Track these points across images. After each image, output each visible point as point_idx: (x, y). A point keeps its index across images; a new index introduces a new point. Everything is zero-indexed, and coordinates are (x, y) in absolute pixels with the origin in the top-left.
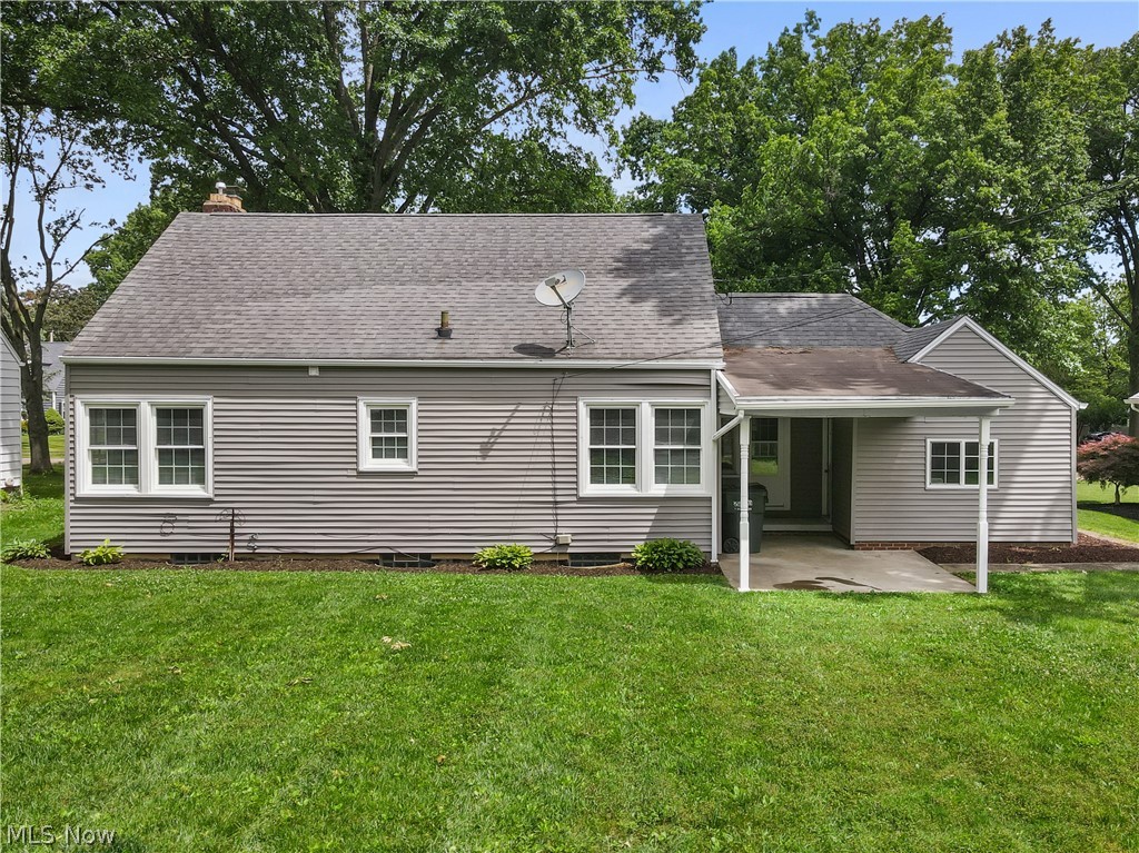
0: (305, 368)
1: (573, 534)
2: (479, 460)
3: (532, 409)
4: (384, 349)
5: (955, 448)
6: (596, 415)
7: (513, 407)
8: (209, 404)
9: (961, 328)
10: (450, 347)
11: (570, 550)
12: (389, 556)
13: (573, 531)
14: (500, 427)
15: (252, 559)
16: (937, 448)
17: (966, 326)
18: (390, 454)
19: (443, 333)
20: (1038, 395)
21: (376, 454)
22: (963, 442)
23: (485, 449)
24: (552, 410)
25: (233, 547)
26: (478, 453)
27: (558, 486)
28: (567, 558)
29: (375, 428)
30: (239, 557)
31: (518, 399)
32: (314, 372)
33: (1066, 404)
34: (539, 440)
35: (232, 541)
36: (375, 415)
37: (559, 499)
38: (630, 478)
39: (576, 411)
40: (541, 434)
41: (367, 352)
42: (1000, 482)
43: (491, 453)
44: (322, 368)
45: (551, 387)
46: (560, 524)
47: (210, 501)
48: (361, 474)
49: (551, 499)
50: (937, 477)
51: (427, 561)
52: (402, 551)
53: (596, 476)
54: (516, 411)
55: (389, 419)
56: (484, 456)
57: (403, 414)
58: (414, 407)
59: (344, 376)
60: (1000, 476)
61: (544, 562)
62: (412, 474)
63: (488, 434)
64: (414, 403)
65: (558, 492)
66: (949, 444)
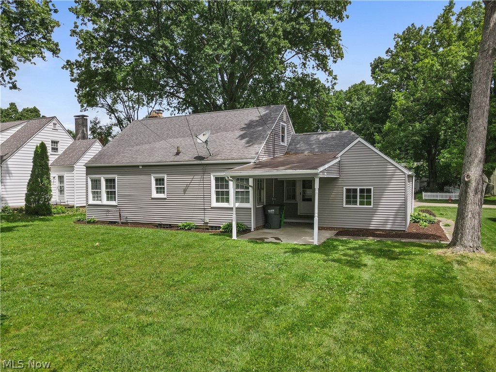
0: (138, 166)
1: (210, 219)
2: (183, 194)
3: (198, 177)
4: (159, 160)
5: (355, 191)
6: (217, 179)
7: (192, 177)
8: (116, 177)
9: (358, 142)
10: (177, 158)
11: (209, 225)
12: (161, 225)
13: (209, 218)
14: (189, 184)
15: (125, 224)
16: (348, 191)
17: (359, 141)
18: (161, 193)
19: (178, 154)
20: (391, 169)
21: (157, 192)
22: (358, 189)
23: (185, 191)
24: (203, 178)
25: (120, 220)
26: (183, 192)
27: (205, 203)
28: (208, 227)
29: (156, 184)
30: (122, 223)
31: (194, 174)
32: (141, 167)
33: (403, 172)
34: (200, 188)
35: (120, 218)
36: (156, 180)
37: (205, 207)
38: (228, 201)
39: (210, 178)
40: (200, 186)
41: (154, 160)
42: (374, 205)
43: (187, 192)
44: (143, 166)
45: (202, 170)
46: (206, 216)
47: (117, 206)
48: (152, 199)
49: (203, 207)
50: (348, 202)
51: (170, 226)
52: (163, 223)
53: (218, 200)
54: (193, 178)
55: (160, 181)
56: (185, 193)
57: (163, 180)
58: (166, 177)
59: (148, 168)
60: (374, 202)
61: (200, 228)
62: (165, 199)
63: (186, 186)
64: (166, 176)
65: (205, 205)
66: (353, 189)
